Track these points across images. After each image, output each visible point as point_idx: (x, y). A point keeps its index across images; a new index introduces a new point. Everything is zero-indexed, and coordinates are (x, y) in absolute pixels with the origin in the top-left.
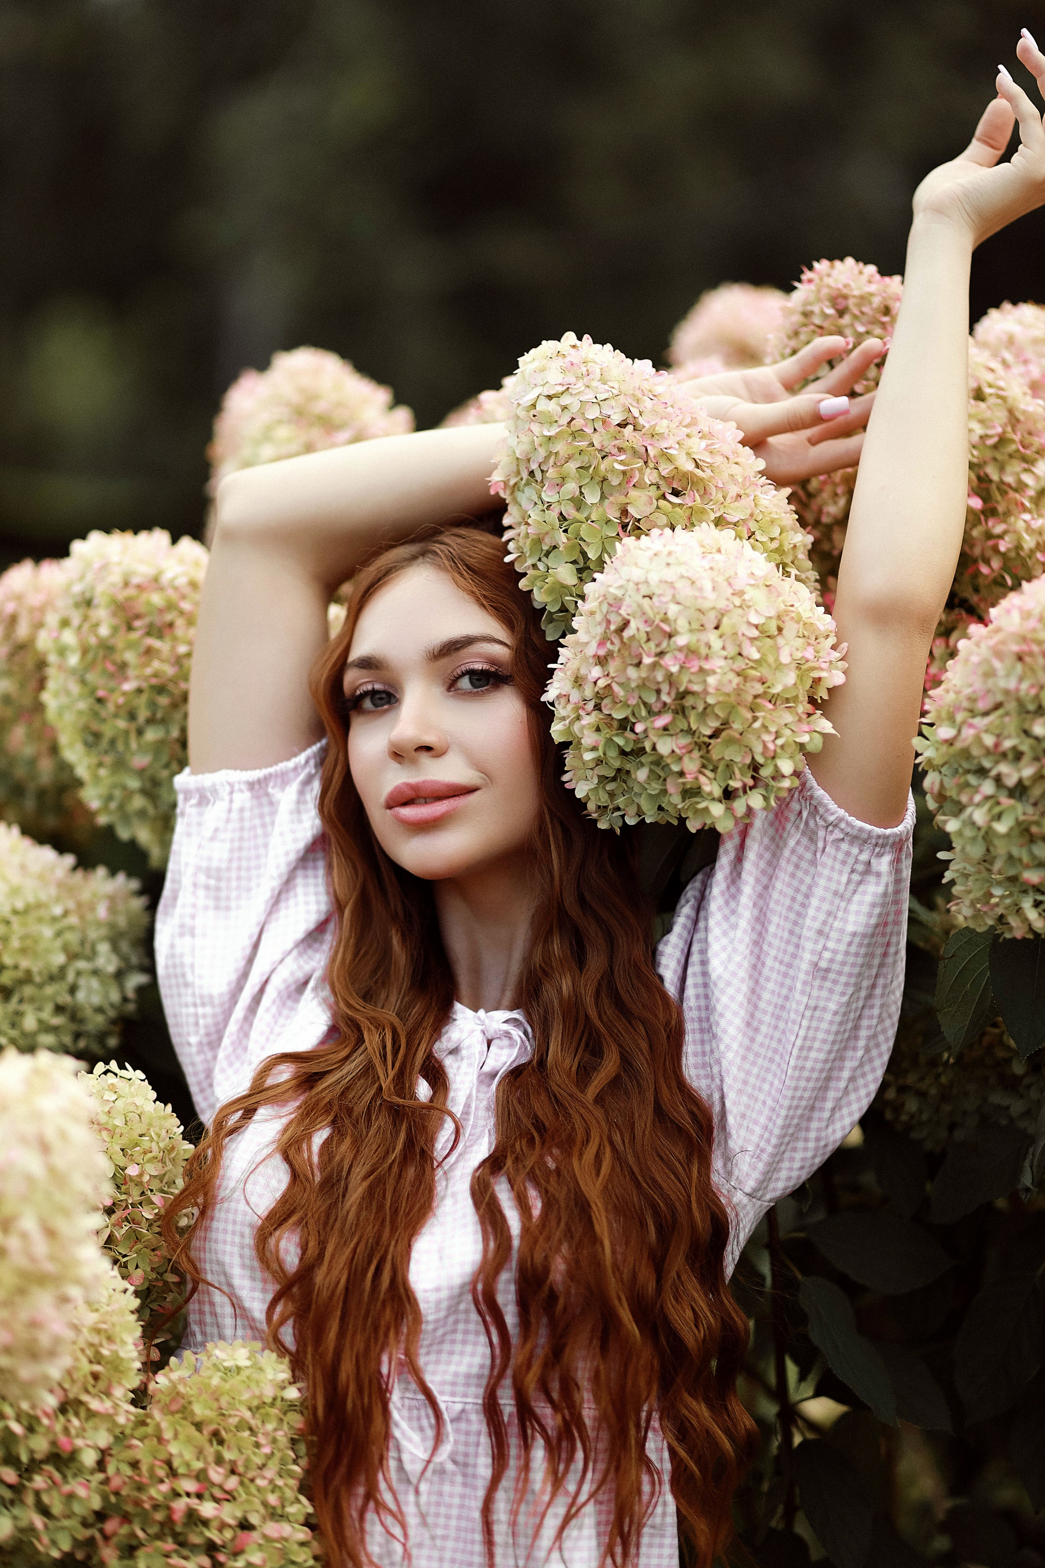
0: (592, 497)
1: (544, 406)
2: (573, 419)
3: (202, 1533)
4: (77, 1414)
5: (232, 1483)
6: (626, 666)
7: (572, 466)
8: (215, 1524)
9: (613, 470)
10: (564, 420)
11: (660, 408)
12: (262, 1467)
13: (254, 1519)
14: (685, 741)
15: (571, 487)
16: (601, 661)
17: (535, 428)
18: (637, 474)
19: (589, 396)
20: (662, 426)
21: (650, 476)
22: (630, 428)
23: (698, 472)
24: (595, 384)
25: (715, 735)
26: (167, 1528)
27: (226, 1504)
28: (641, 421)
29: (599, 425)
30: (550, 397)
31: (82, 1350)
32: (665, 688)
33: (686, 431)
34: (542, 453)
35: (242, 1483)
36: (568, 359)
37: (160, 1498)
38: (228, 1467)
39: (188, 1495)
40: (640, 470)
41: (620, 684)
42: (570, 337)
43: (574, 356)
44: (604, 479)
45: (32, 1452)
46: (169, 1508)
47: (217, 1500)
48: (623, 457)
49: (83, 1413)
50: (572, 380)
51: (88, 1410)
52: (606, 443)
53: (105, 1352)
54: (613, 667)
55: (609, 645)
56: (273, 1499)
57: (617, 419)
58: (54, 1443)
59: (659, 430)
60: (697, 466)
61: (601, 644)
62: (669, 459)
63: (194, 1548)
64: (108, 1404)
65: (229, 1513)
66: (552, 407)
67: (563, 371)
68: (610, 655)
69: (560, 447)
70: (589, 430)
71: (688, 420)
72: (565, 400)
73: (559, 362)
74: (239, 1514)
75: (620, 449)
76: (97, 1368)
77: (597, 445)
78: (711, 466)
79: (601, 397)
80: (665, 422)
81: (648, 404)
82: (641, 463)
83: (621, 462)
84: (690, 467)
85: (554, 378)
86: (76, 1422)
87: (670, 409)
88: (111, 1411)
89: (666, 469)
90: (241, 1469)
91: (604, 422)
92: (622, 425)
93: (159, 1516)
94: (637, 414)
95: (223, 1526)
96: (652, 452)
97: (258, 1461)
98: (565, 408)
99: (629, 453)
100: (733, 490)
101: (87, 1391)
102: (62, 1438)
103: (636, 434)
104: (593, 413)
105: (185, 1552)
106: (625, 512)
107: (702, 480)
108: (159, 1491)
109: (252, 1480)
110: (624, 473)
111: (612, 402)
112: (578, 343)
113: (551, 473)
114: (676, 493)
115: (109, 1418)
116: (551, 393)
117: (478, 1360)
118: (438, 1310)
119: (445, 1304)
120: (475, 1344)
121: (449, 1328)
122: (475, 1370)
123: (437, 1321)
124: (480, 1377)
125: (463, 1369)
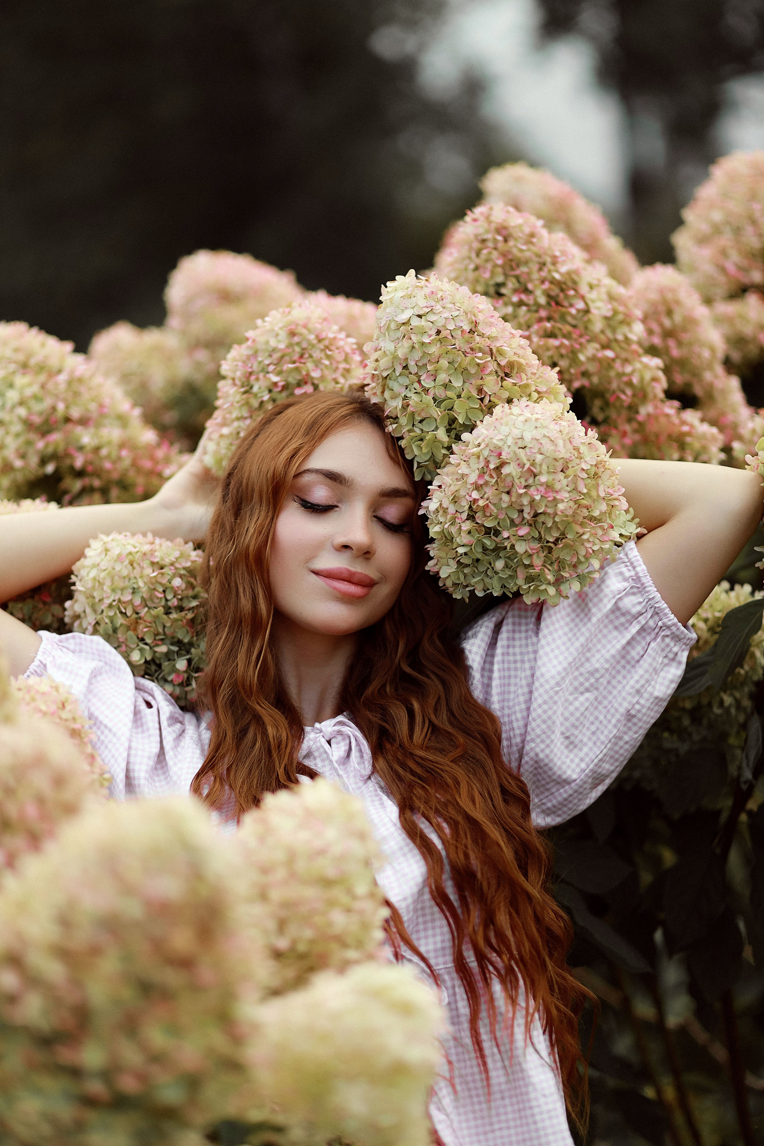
0: (457, 382)
1: (416, 322)
2: (439, 331)
10: (433, 331)
18: (490, 365)
19: (446, 314)
22: (476, 334)
24: (448, 305)
32: (527, 509)
34: (418, 354)
36: (428, 289)
42: (412, 273)
44: (465, 370)
48: (479, 355)
50: (433, 304)
52: (462, 346)
55: (486, 477)
57: (466, 328)
61: (480, 476)
62: (502, 354)
66: (422, 322)
67: (427, 297)
68: (487, 484)
69: (433, 350)
70: (450, 337)
72: (431, 318)
73: (423, 292)
75: (472, 349)
77: (458, 347)
79: (454, 314)
81: (481, 317)
82: (490, 358)
83: (480, 358)
85: (421, 303)
91: (459, 332)
92: (471, 333)
98: (431, 323)
103: (481, 338)
104: (451, 326)
106: (481, 390)
110: (479, 365)
111: (462, 318)
113: (429, 368)
114: (507, 375)
117: (439, 938)
118: (408, 912)
119: (411, 907)
120: (434, 928)
121: (415, 923)
122: (439, 945)
123: (409, 920)
124: (443, 949)
125: (431, 947)
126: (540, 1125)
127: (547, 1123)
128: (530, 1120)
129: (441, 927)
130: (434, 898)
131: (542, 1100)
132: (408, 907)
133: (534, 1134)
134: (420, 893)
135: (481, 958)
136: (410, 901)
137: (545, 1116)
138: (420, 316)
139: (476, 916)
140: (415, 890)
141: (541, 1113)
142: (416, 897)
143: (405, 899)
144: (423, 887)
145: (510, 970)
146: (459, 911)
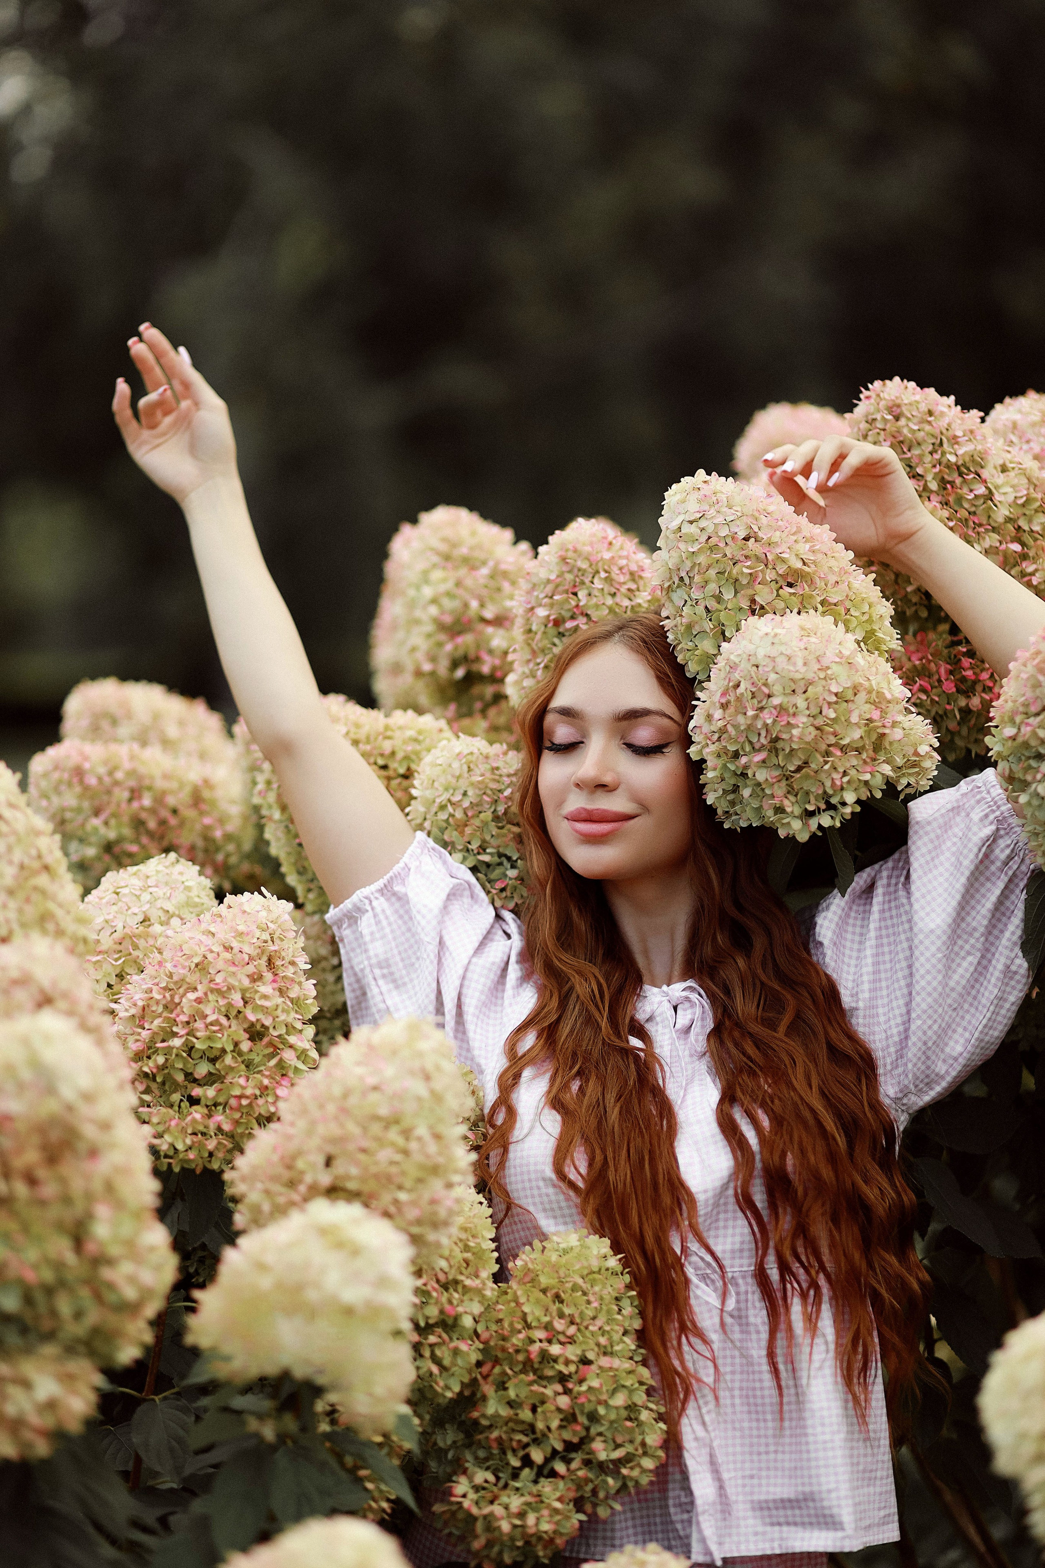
0: (728, 593)
1: (687, 529)
2: (709, 538)
3: (553, 1367)
4: (456, 1290)
5: (572, 1331)
7: (712, 573)
8: (561, 1360)
9: (742, 573)
11: (773, 523)
12: (594, 1319)
13: (591, 1356)
14: (776, 773)
15: (712, 588)
17: (682, 546)
18: (760, 574)
20: (776, 536)
21: (770, 575)
22: (752, 540)
23: (806, 568)
25: (798, 770)
26: (528, 1366)
27: (569, 1346)
28: (760, 534)
29: (729, 540)
30: (691, 522)
31: (456, 1243)
32: (763, 733)
33: (794, 538)
34: (689, 566)
35: (578, 1330)
36: (702, 493)
37: (520, 1344)
38: (568, 1320)
39: (541, 1341)
40: (763, 571)
42: (701, 473)
43: (706, 490)
44: (737, 580)
46: (527, 1351)
47: (562, 1343)
48: (749, 563)
49: (460, 1289)
50: (706, 507)
51: (464, 1287)
52: (735, 553)
53: (472, 1244)
56: (602, 1341)
57: (742, 534)
58: (442, 1311)
59: (774, 540)
60: (805, 563)
62: (783, 561)
63: (549, 1379)
64: (477, 1282)
65: (572, 1352)
66: (693, 529)
67: (700, 501)
68: (728, 701)
69: (702, 559)
70: (722, 545)
71: (794, 529)
72: (703, 523)
73: (695, 496)
74: (580, 1353)
75: (746, 557)
76: (468, 1255)
77: (729, 555)
78: (814, 562)
79: (729, 519)
80: (778, 533)
81: (764, 520)
82: (763, 566)
83: (748, 567)
84: (799, 565)
85: (692, 508)
86: (455, 1295)
87: (780, 523)
88: (480, 1286)
89: (782, 569)
90: (577, 1320)
91: (733, 538)
92: (746, 539)
93: (521, 1357)
94: (756, 530)
95: (567, 1362)
96: (770, 557)
97: (589, 1314)
99: (753, 559)
100: (832, 579)
101: (461, 1273)
102: (448, 1308)
103: (758, 545)
104: (724, 532)
105: (544, 1383)
106: (753, 601)
107: (809, 573)
108: (519, 1340)
109: (586, 1328)
110: (751, 574)
111: (738, 522)
112: (708, 477)
113: (697, 579)
114: (790, 584)
115: (479, 1292)
116: (691, 519)
117: (738, 1239)
118: (706, 1206)
119: (711, 1202)
120: (734, 1227)
121: (714, 1218)
122: (737, 1246)
123: (706, 1214)
124: (741, 1251)
125: (728, 1247)
126: (813, 1455)
127: (821, 1454)
128: (804, 1448)
129: (743, 1227)
130: (736, 1195)
131: (819, 1429)
132: (707, 1200)
133: (805, 1464)
134: (725, 1187)
135: (784, 1268)
136: (710, 1194)
137: (820, 1446)
139: (787, 1222)
140: (718, 1184)
141: (816, 1442)
142: (718, 1191)
143: (705, 1191)
144: (728, 1182)
145: (814, 1285)
146: (765, 1213)
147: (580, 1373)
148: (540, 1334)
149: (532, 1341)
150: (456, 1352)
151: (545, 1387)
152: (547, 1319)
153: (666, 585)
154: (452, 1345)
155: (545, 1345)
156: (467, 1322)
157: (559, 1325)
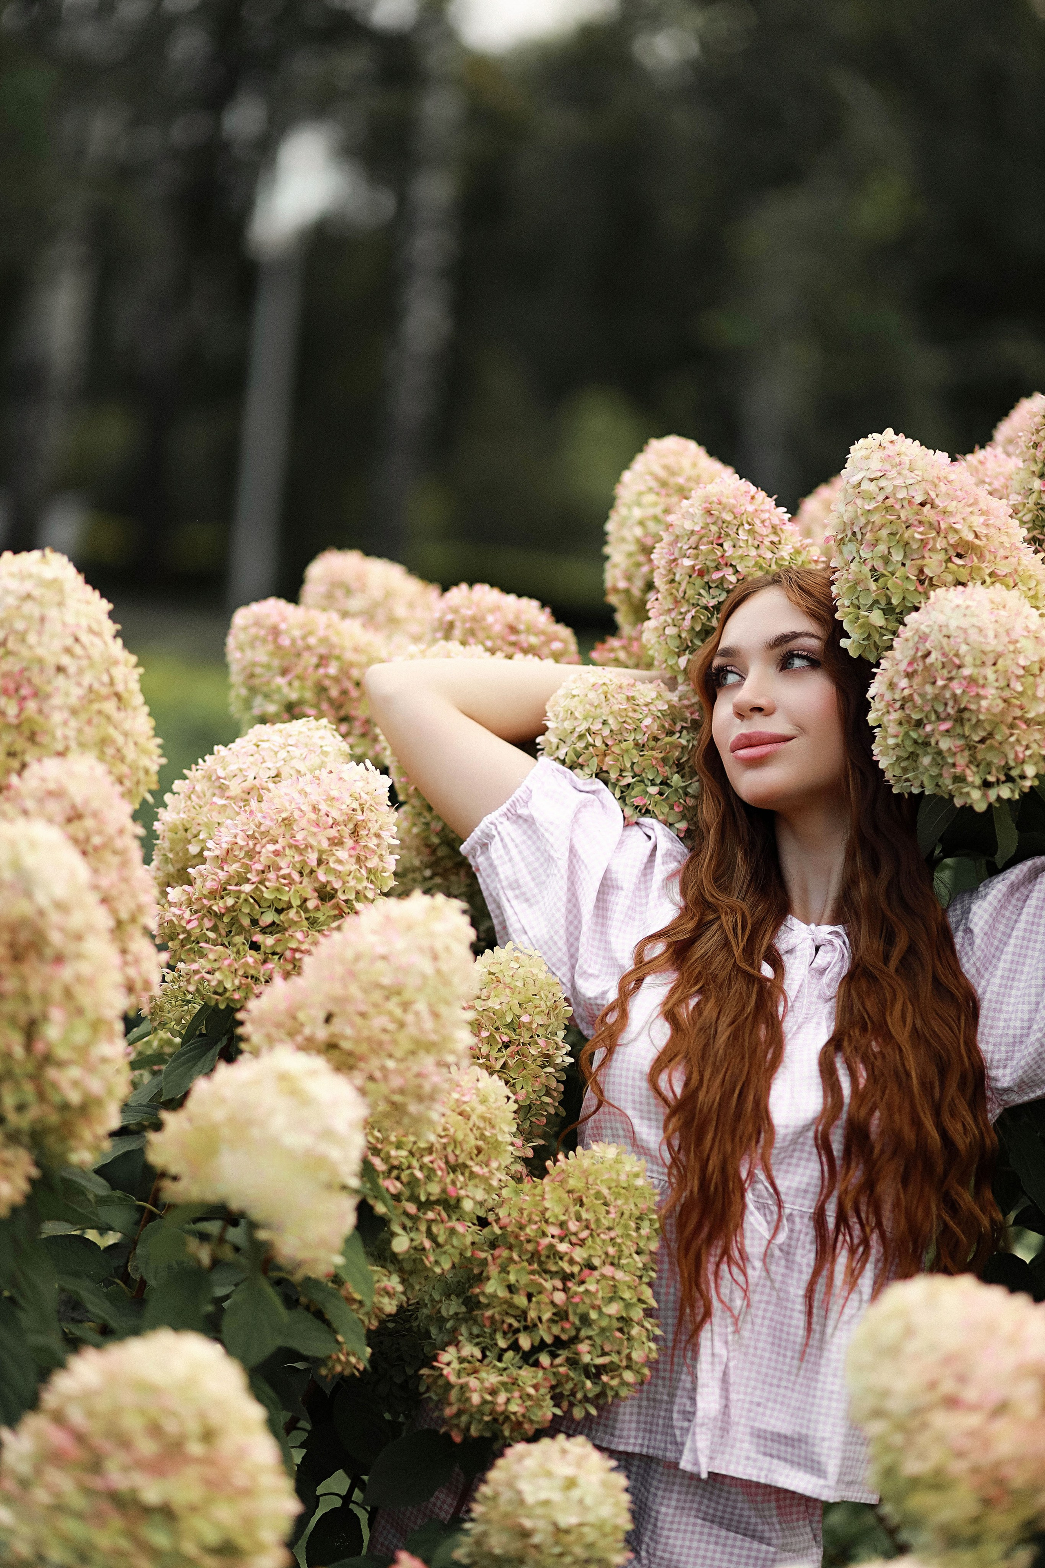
0: (897, 557)
1: (866, 486)
2: (887, 498)
3: (557, 1263)
4: (463, 1174)
5: (584, 1234)
6: (925, 683)
7: (884, 533)
8: (566, 1258)
9: (913, 538)
10: (881, 498)
11: (951, 492)
12: (610, 1229)
13: (596, 1262)
14: (960, 742)
15: (882, 548)
16: (909, 676)
17: (859, 502)
18: (931, 542)
19: (899, 482)
20: (952, 506)
21: (940, 544)
22: (928, 506)
23: (977, 542)
24: (905, 472)
25: (983, 741)
26: (534, 1256)
27: (578, 1248)
28: (937, 502)
29: (905, 503)
32: (951, 703)
33: (970, 509)
34: (863, 520)
35: (591, 1235)
36: (886, 452)
37: (533, 1235)
38: (584, 1223)
39: (553, 1236)
40: (933, 538)
41: (919, 695)
42: (889, 432)
43: (891, 450)
44: (907, 544)
45: (429, 1194)
46: (538, 1243)
47: (571, 1243)
48: (921, 529)
49: (467, 1174)
50: (888, 467)
51: (472, 1173)
52: (910, 517)
54: (917, 680)
55: (915, 665)
56: (611, 1251)
57: (919, 499)
58: (444, 1191)
59: (950, 509)
60: (977, 536)
61: (910, 663)
62: (956, 531)
63: (552, 1274)
64: (486, 1170)
65: (579, 1254)
66: (872, 487)
67: (883, 460)
68: (915, 672)
69: (876, 518)
70: (898, 506)
71: (971, 501)
72: (883, 483)
73: (880, 454)
74: (585, 1255)
75: (920, 522)
76: (481, 1143)
77: (903, 518)
78: (987, 536)
79: (909, 482)
80: (954, 503)
81: (943, 488)
82: (934, 534)
83: (921, 533)
84: (970, 537)
85: (875, 466)
86: (461, 1178)
87: (959, 493)
88: (487, 1175)
89: (953, 539)
90: (593, 1226)
91: (910, 502)
92: (923, 504)
93: (530, 1247)
94: (933, 495)
95: (572, 1262)
96: (943, 526)
97: (606, 1223)
98: (881, 489)
99: (927, 525)
101: (472, 1159)
102: (450, 1187)
103: (933, 511)
104: (901, 495)
105: (546, 1276)
106: (921, 571)
107: (979, 546)
108: (533, 1230)
109: (598, 1235)
110: (922, 540)
111: (917, 487)
112: (895, 437)
113: (869, 536)
114: (959, 556)
115: (486, 1180)
116: (873, 476)
117: (805, 1180)
118: (784, 1140)
119: (789, 1138)
120: (805, 1168)
121: (788, 1153)
122: (803, 1186)
123: (782, 1148)
124: (806, 1191)
125: (794, 1185)
126: (817, 1401)
127: (825, 1403)
129: (813, 1170)
130: (816, 1138)
132: (786, 1135)
134: (806, 1128)
135: (842, 1218)
136: (791, 1130)
137: (826, 1395)
138: (872, 480)
139: (857, 1175)
140: (801, 1123)
141: (823, 1390)
142: (799, 1130)
143: (787, 1127)
144: (811, 1124)
145: (865, 1241)
146: (838, 1162)
147: (582, 1275)
148: (554, 1230)
149: (544, 1234)
150: (452, 1231)
151: (546, 1280)
152: (563, 1218)
153: (839, 537)
154: (450, 1224)
155: (555, 1241)
156: (467, 1205)
157: (573, 1226)
